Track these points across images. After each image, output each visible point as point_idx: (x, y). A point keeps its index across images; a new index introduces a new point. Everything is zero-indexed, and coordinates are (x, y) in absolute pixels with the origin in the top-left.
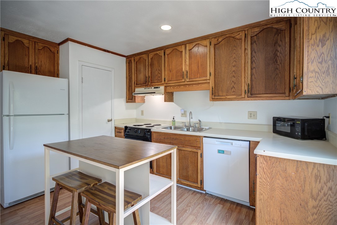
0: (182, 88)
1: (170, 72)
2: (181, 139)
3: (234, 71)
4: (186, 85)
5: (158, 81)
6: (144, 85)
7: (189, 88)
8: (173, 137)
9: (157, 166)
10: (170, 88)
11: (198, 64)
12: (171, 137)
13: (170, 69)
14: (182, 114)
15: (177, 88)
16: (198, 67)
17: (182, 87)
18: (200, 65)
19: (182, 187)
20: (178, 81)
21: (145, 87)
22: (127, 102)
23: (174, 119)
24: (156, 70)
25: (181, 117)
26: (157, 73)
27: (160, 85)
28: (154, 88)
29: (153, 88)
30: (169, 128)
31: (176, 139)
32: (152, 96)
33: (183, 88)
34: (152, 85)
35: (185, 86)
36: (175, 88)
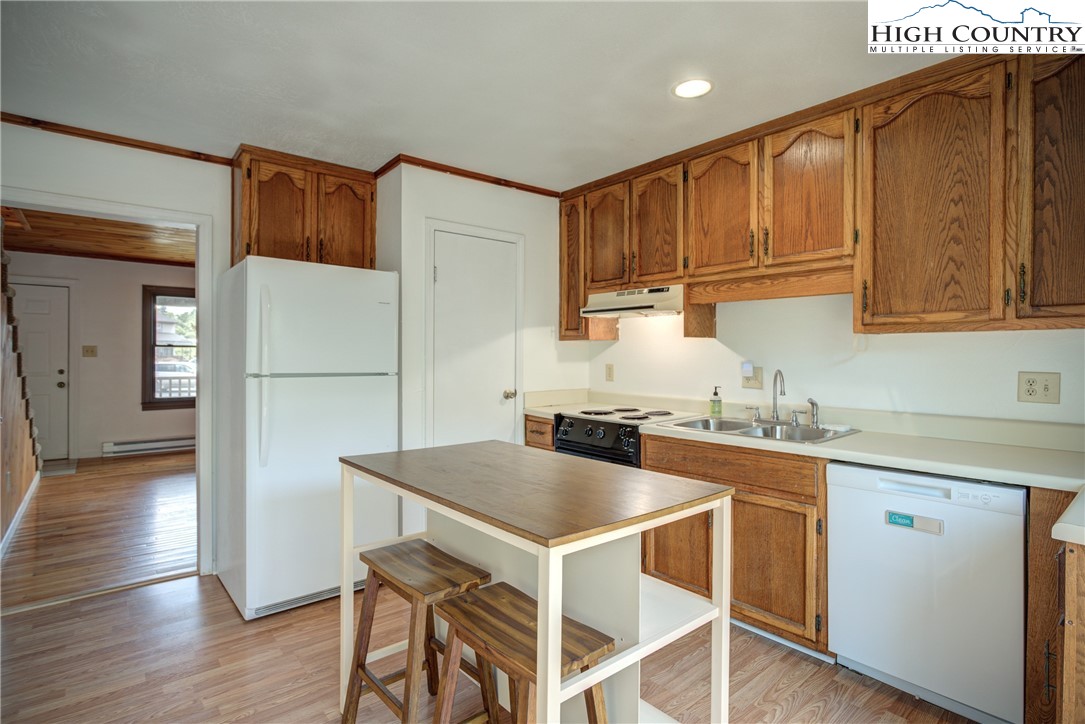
0: (746, 289)
1: (705, 235)
2: (744, 465)
3: (956, 220)
4: (763, 277)
5: (664, 269)
6: (618, 282)
7: (773, 288)
8: (714, 456)
9: (656, 550)
10: (705, 289)
11: (809, 203)
12: (709, 455)
13: (705, 225)
14: (748, 379)
15: (729, 288)
16: (808, 212)
17: (748, 285)
18: (814, 204)
19: (746, 632)
20: (734, 267)
22: (562, 338)
23: (716, 394)
24: (658, 231)
25: (743, 387)
26: (658, 242)
27: (669, 280)
28: (651, 291)
29: (646, 290)
30: (700, 425)
31: (726, 463)
32: (643, 319)
33: (752, 288)
34: (641, 282)
35: (758, 282)
36: (722, 289)
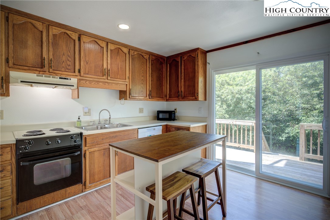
0: (100, 85)
1: (87, 63)
3: (142, 80)
4: (106, 82)
5: (67, 70)
7: (108, 86)
10: (85, 82)
11: (118, 66)
13: (87, 60)
15: (95, 83)
16: (118, 68)
17: (101, 84)
18: (119, 67)
20: (99, 77)
21: (38, 72)
23: (79, 119)
24: (64, 54)
25: (84, 116)
26: (64, 58)
27: (70, 75)
28: (60, 78)
29: (58, 77)
33: (102, 85)
34: (54, 73)
35: (104, 83)
36: (92, 83)
